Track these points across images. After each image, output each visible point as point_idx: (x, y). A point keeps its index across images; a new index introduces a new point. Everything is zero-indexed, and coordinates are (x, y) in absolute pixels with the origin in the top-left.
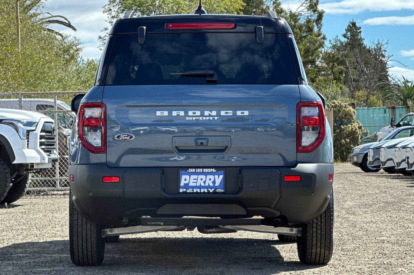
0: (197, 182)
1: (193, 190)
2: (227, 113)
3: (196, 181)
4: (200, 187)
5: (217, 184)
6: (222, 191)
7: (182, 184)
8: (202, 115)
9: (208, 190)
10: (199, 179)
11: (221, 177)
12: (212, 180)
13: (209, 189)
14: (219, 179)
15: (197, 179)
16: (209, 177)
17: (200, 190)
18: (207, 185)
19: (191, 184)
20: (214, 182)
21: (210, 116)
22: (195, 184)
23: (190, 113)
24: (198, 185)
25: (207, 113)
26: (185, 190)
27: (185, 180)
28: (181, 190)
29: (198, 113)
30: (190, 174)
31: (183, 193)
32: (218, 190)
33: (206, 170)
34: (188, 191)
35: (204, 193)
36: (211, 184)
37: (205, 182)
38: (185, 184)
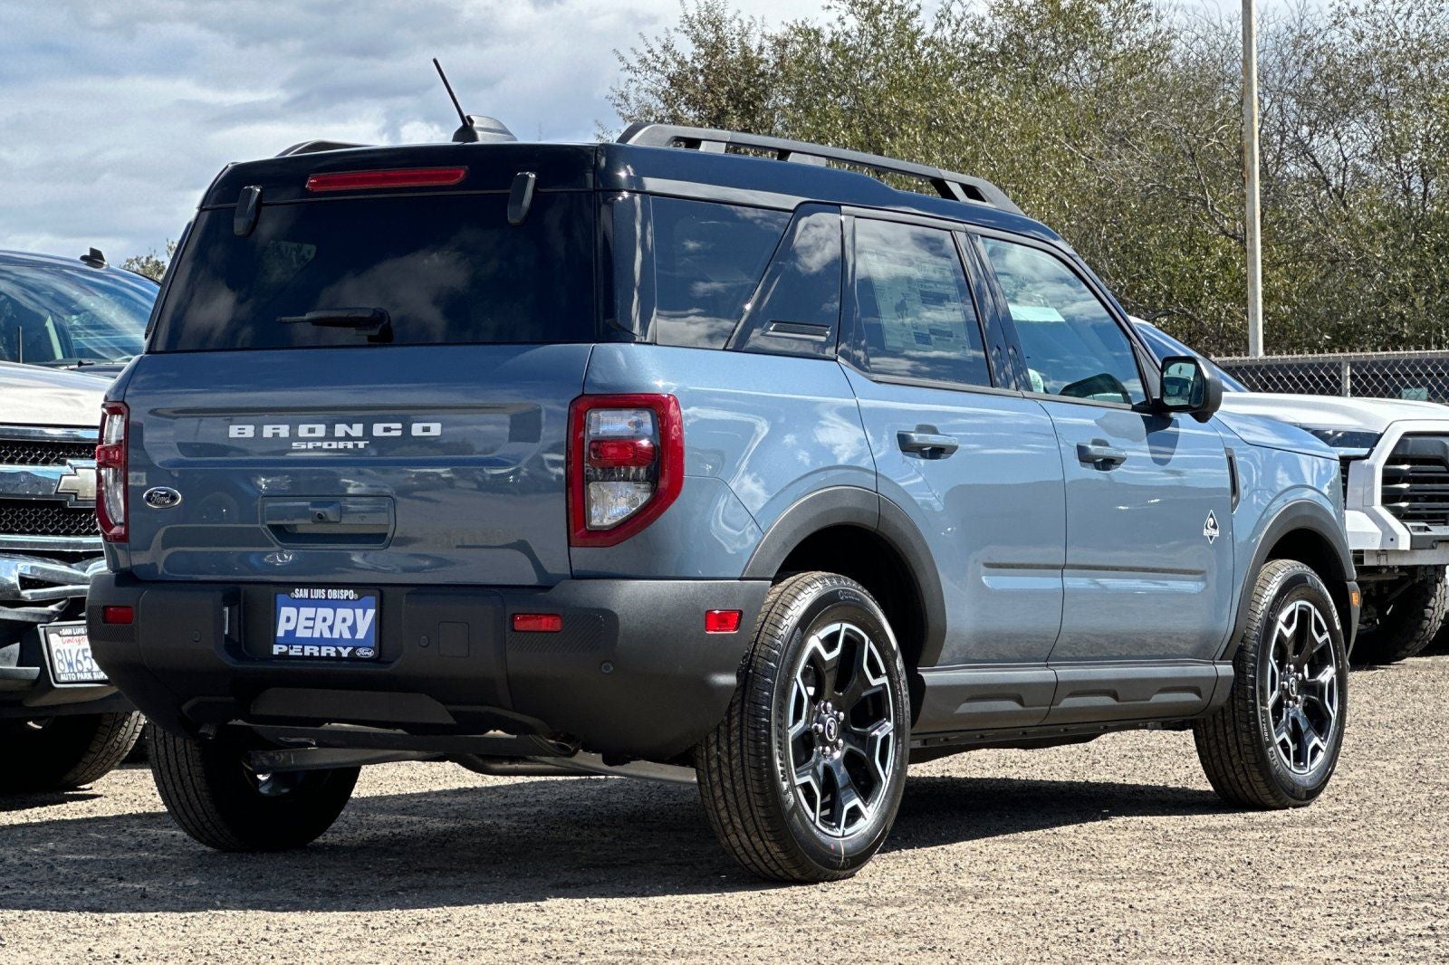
0: (313, 628)
1: (303, 650)
2: (387, 430)
3: (310, 623)
4: (320, 642)
5: (361, 635)
6: (371, 654)
7: (280, 633)
8: (330, 436)
9: (337, 652)
10: (319, 620)
11: (371, 613)
12: (350, 622)
13: (341, 649)
14: (365, 620)
15: (314, 619)
16: (342, 612)
17: (320, 651)
18: (336, 635)
19: (301, 633)
20: (353, 629)
21: (348, 437)
22: (307, 634)
23: (303, 431)
24: (317, 635)
25: (340, 430)
26: (285, 648)
27: (288, 619)
28: (276, 650)
29: (320, 430)
30: (298, 604)
31: (283, 656)
32: (362, 652)
33: (333, 594)
34: (292, 653)
35: (328, 657)
36: (347, 635)
37: (331, 628)
38: (287, 632)
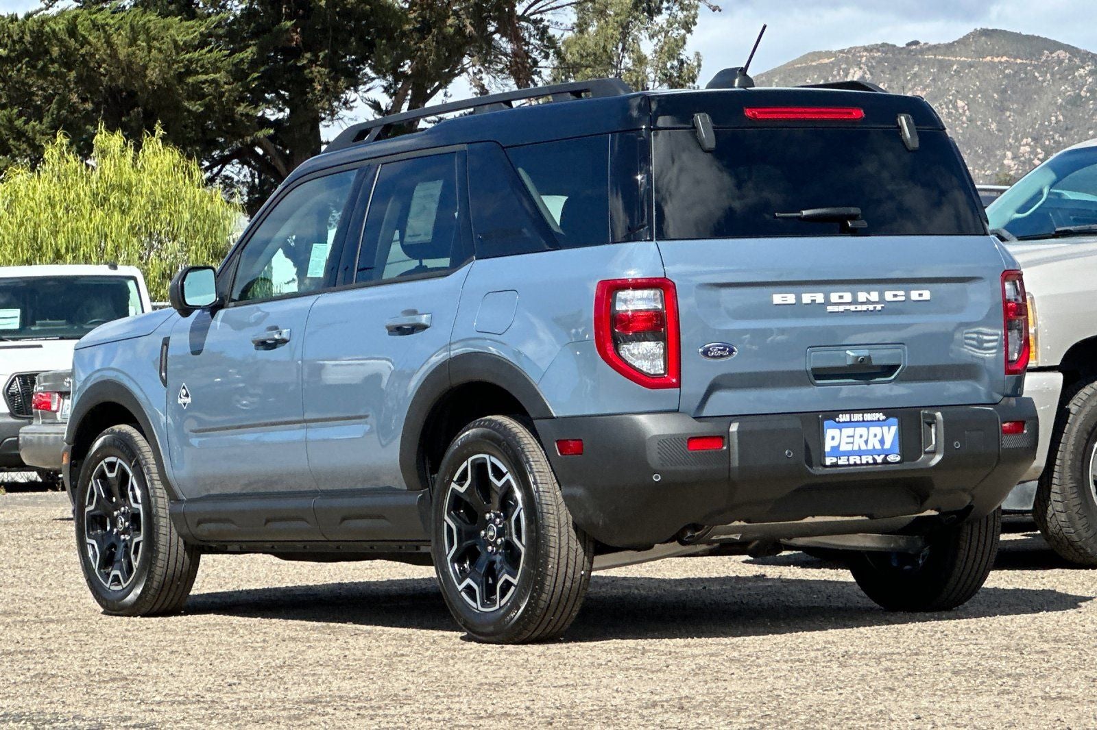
0: (853, 443)
1: (848, 460)
2: (895, 296)
3: (851, 440)
4: (860, 453)
5: (887, 445)
6: (898, 459)
7: (827, 449)
8: (855, 302)
9: (874, 459)
10: (857, 436)
11: (894, 429)
12: (879, 437)
13: (876, 457)
14: (890, 433)
15: (853, 436)
16: (874, 430)
17: (861, 460)
18: (870, 447)
19: (843, 448)
20: (882, 442)
21: (868, 302)
22: (849, 448)
23: (834, 297)
24: (856, 448)
25: (862, 296)
26: (834, 460)
27: (833, 438)
28: (828, 461)
29: (848, 297)
30: (841, 426)
31: (835, 465)
32: (891, 458)
33: (868, 417)
34: (840, 462)
35: (868, 464)
36: (878, 446)
37: (866, 442)
38: (833, 448)
